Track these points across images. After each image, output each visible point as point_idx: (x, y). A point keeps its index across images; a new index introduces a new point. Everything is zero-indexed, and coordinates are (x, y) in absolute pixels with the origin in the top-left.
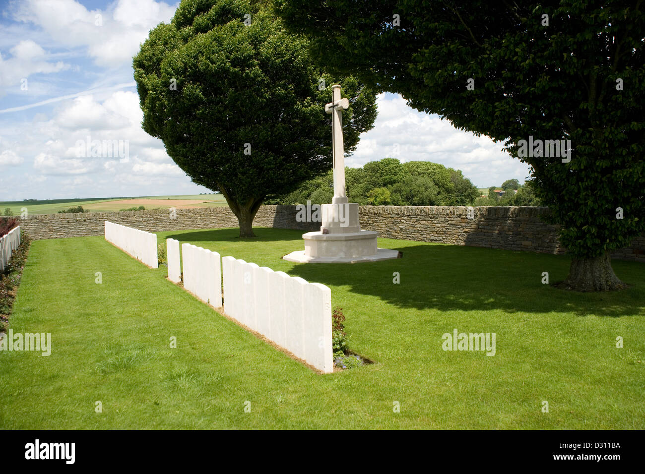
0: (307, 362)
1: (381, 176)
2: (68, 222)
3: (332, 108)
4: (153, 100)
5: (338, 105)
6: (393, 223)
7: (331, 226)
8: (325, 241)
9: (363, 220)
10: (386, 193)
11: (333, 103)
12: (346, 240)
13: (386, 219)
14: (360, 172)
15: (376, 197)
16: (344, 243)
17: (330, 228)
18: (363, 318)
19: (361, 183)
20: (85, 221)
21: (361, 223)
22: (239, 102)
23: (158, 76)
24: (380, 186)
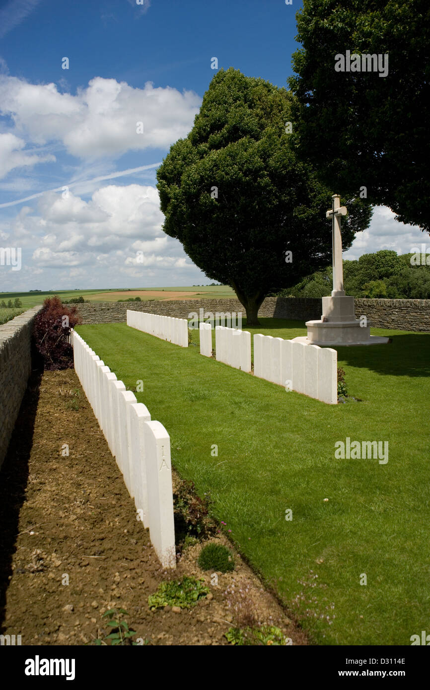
0: (319, 400)
1: (376, 269)
2: (95, 310)
3: (332, 215)
4: (175, 207)
5: (337, 212)
6: (385, 315)
7: (331, 316)
8: (325, 328)
9: (357, 312)
10: (382, 286)
11: (333, 211)
12: (343, 328)
13: (379, 310)
14: (355, 264)
15: (371, 290)
16: (341, 330)
17: (329, 317)
18: (357, 379)
19: (355, 276)
20: (108, 309)
21: (355, 314)
22: (249, 208)
23: (179, 187)
24: (376, 278)
